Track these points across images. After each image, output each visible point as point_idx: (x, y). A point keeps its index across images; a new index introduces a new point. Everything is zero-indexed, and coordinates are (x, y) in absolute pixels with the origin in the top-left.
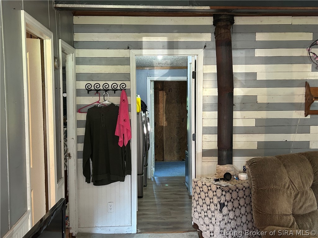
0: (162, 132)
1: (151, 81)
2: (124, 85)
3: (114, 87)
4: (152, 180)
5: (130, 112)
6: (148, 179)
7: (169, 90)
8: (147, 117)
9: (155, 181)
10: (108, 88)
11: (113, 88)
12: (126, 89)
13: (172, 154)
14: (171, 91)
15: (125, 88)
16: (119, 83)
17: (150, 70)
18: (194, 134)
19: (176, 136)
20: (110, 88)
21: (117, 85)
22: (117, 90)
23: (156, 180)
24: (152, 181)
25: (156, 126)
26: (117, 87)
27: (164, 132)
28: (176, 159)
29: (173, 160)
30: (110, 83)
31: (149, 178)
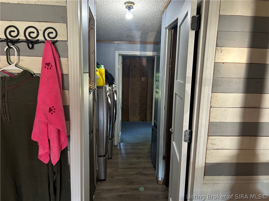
0: (128, 100)
1: (119, 55)
2: (52, 33)
3: (32, 35)
4: (118, 147)
5: (67, 91)
6: (114, 145)
7: (134, 67)
8: (114, 90)
9: (120, 149)
10: (17, 38)
11: (29, 38)
12: (57, 41)
13: (135, 116)
14: (135, 68)
15: (55, 39)
16: (41, 26)
17: (119, 44)
18: (186, 131)
19: (138, 102)
20: (21, 37)
21: (38, 32)
22: (38, 42)
23: (122, 147)
24: (118, 150)
25: (124, 94)
26: (38, 35)
27: (130, 100)
28: (138, 119)
29: (136, 120)
30: (22, 26)
31: (116, 144)
